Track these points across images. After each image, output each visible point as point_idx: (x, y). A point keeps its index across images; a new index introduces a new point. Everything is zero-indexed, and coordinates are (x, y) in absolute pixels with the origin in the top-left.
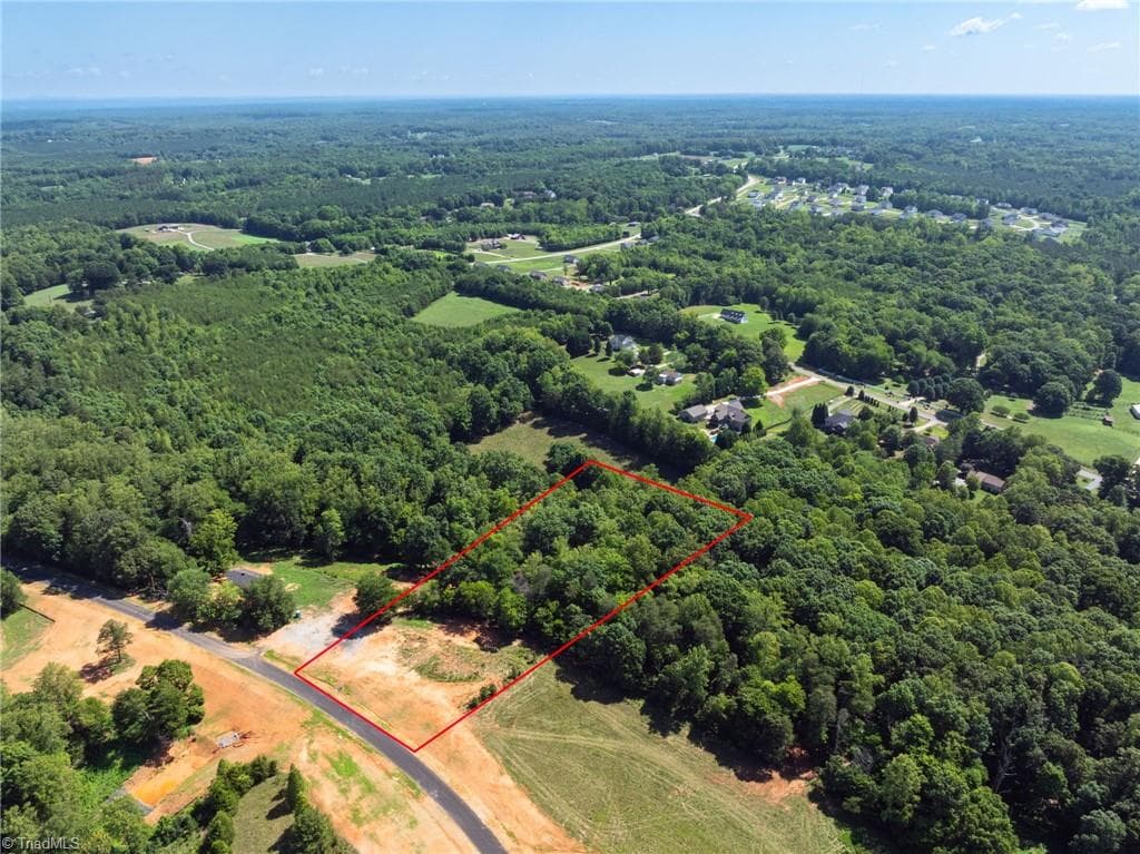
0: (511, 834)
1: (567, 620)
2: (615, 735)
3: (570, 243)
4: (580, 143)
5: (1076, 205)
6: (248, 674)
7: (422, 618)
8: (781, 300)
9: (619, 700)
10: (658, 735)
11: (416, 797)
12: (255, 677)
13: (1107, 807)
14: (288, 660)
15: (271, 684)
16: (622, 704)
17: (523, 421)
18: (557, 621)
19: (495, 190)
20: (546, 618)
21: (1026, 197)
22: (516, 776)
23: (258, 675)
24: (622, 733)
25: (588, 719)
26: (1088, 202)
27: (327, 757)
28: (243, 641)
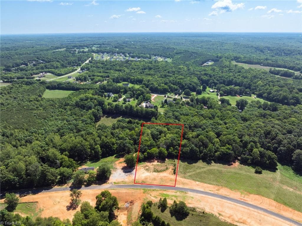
0: (210, 190)
1: (177, 150)
2: (203, 168)
3: (64, 73)
4: (33, 47)
5: (166, 55)
6: (116, 189)
7: (140, 162)
8: (133, 80)
9: (198, 162)
10: (209, 165)
11: (186, 193)
12: (118, 189)
13: (279, 147)
14: (121, 182)
15: (125, 189)
16: (199, 162)
17: (103, 117)
18: (175, 151)
19: (22, 61)
20: (172, 151)
21: (156, 54)
22: (198, 181)
23: (118, 188)
24: (204, 167)
25: (196, 167)
26: (168, 54)
27: (158, 196)
28: (104, 183)
